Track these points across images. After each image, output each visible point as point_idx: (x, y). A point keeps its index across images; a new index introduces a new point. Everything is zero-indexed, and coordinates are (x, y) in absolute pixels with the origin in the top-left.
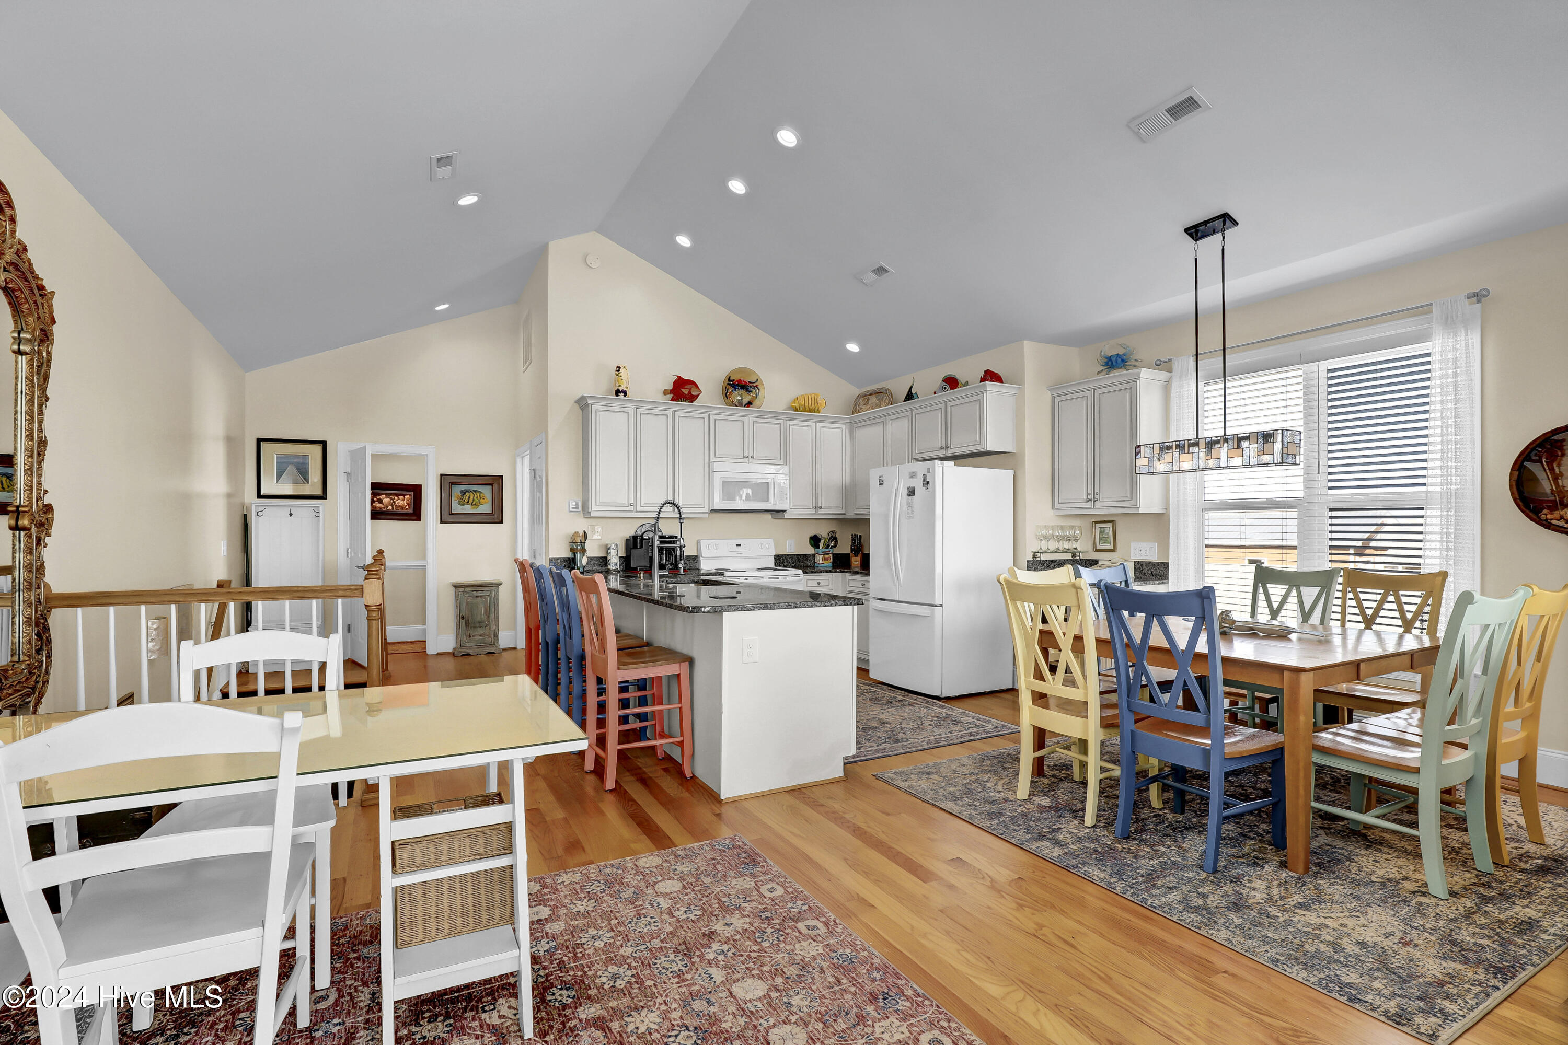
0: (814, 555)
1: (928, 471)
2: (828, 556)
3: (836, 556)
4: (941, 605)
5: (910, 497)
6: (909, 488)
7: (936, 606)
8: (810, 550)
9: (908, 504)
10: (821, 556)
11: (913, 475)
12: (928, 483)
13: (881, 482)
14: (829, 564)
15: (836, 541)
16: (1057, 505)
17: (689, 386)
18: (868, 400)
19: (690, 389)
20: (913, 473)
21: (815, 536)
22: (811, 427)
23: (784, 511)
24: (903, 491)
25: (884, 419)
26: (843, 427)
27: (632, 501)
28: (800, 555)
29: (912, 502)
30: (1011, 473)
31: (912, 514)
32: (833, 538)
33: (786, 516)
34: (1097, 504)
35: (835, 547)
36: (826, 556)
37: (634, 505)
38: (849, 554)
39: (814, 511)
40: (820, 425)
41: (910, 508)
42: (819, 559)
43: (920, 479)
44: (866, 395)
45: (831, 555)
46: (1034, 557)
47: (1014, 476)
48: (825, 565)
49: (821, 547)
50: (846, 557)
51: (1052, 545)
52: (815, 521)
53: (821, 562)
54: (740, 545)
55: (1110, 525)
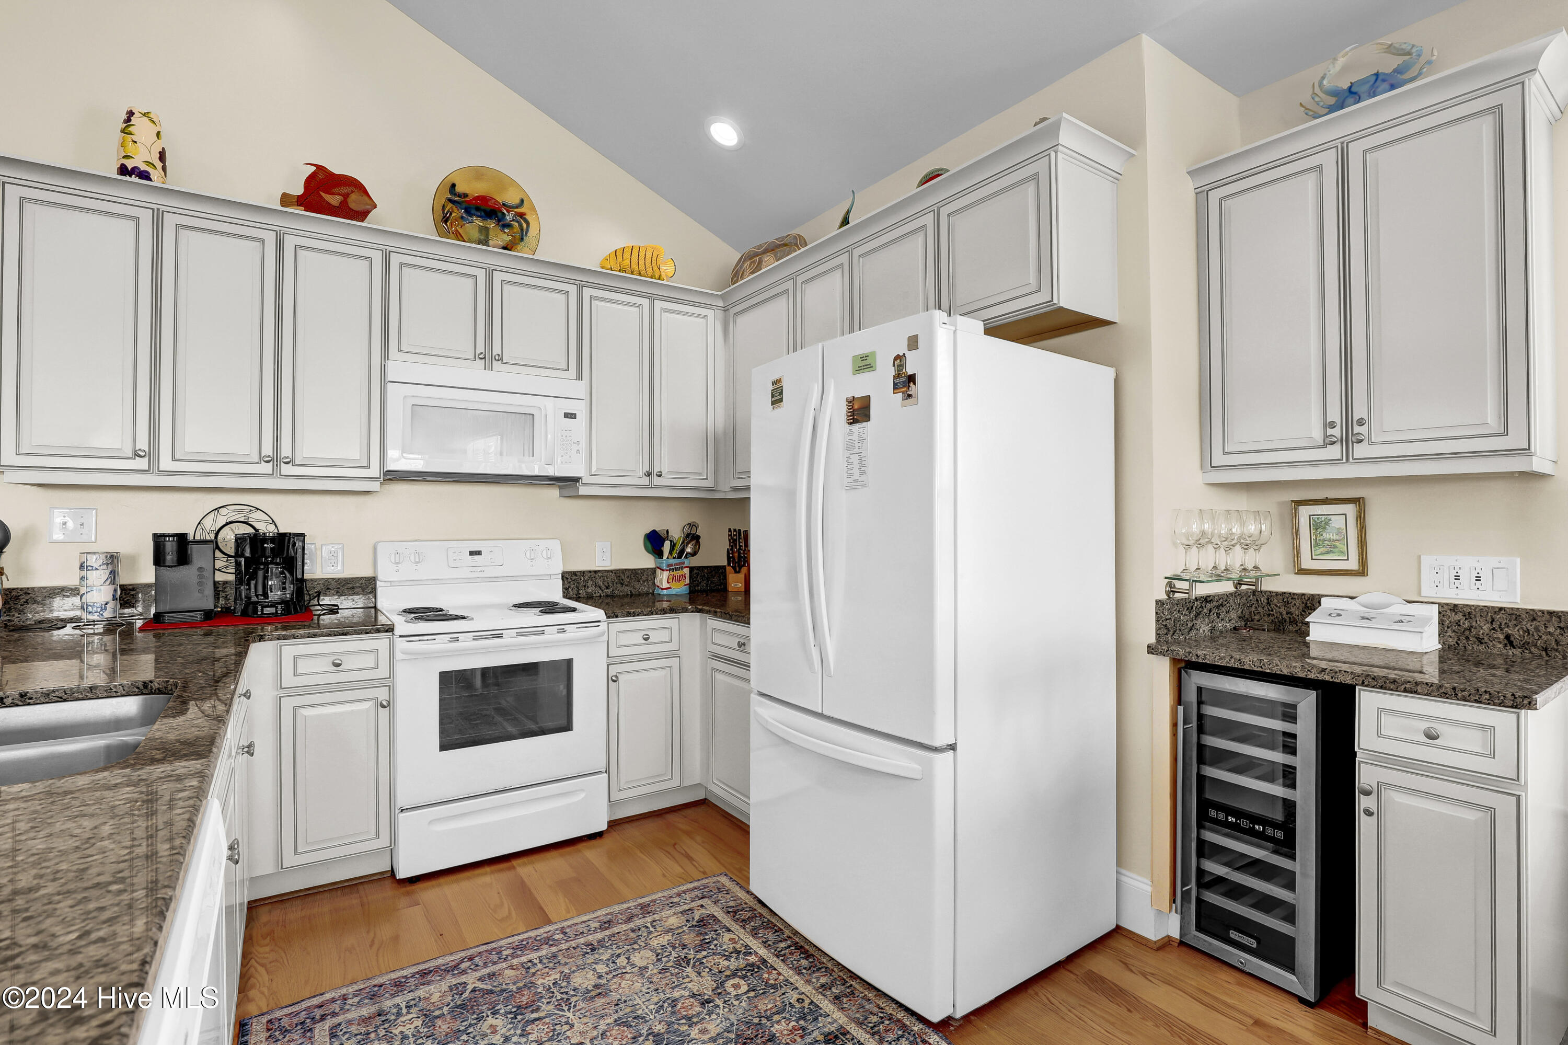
0: (653, 571)
1: (913, 342)
2: (680, 572)
3: (695, 571)
4: (952, 747)
5: (856, 427)
6: (851, 401)
7: (936, 750)
8: (646, 561)
9: (849, 446)
10: (666, 574)
11: (864, 364)
12: (912, 379)
13: (777, 397)
14: (681, 588)
15: (698, 543)
16: (1219, 459)
17: (344, 190)
18: (760, 262)
19: (346, 196)
20: (864, 358)
21: (654, 532)
22: (640, 307)
23: (576, 480)
24: (836, 410)
25: (789, 285)
26: (709, 313)
27: (143, 444)
28: (623, 571)
29: (862, 440)
30: (1110, 373)
31: (863, 473)
32: (693, 537)
33: (583, 491)
34: (1360, 451)
35: (694, 554)
36: (676, 573)
37: (151, 454)
38: (724, 567)
39: (645, 480)
40: (659, 304)
41: (855, 459)
42: (663, 578)
43: (886, 372)
44: (756, 255)
45: (686, 571)
46: (1171, 590)
47: (1117, 381)
48: (673, 592)
49: (665, 557)
50: (719, 571)
51: (1208, 559)
52: (653, 504)
53: (665, 585)
54: (479, 553)
55: (1350, 509)
